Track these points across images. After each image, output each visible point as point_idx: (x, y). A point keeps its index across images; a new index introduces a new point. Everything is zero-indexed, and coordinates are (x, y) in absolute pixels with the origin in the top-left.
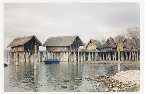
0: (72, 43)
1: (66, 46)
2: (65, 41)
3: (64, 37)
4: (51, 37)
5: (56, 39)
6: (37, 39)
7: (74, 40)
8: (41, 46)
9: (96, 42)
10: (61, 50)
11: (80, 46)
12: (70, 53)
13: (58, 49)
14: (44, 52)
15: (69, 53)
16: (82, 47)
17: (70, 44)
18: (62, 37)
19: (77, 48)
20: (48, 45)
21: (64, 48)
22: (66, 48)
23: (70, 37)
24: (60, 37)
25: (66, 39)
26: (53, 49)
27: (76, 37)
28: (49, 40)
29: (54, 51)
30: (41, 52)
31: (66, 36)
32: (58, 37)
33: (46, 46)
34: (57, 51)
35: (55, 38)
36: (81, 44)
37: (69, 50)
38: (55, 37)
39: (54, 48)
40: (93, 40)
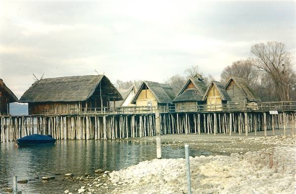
0: (91, 94)
1: (77, 103)
2: (74, 90)
3: (72, 78)
4: (41, 80)
5: (52, 83)
6: (4, 85)
7: (95, 87)
8: (15, 101)
9: (156, 89)
10: (64, 111)
11: (112, 100)
12: (85, 117)
13: (58, 110)
14: (21, 117)
15: (82, 118)
16: (116, 102)
17: (85, 97)
18: (67, 78)
19: (105, 105)
20: (32, 99)
21: (72, 107)
22: (76, 107)
23: (87, 79)
24: (62, 78)
25: (76, 84)
26: (45, 108)
27: (100, 80)
28: (35, 86)
29: (47, 114)
30: (13, 118)
31: (78, 77)
32: (58, 79)
33: (28, 101)
34: (56, 113)
35: (51, 81)
36: (114, 95)
37: (83, 110)
38: (51, 79)
39: (47, 107)
40: (150, 83)
